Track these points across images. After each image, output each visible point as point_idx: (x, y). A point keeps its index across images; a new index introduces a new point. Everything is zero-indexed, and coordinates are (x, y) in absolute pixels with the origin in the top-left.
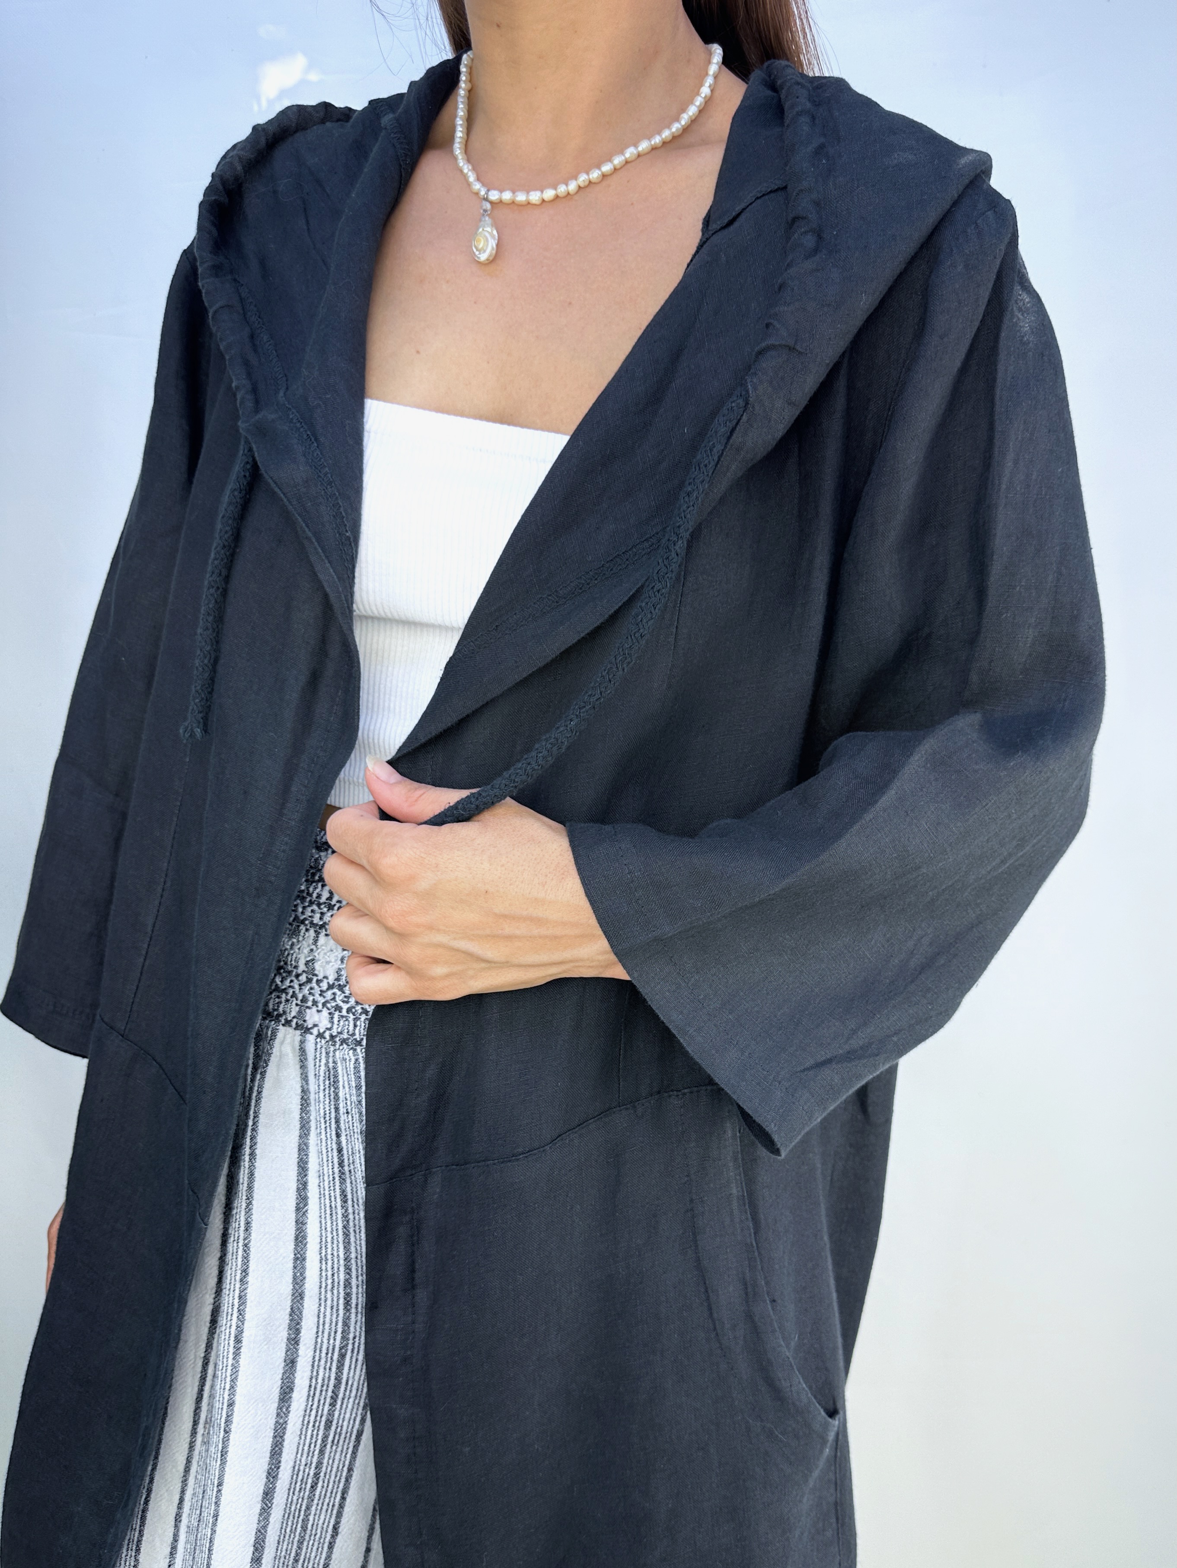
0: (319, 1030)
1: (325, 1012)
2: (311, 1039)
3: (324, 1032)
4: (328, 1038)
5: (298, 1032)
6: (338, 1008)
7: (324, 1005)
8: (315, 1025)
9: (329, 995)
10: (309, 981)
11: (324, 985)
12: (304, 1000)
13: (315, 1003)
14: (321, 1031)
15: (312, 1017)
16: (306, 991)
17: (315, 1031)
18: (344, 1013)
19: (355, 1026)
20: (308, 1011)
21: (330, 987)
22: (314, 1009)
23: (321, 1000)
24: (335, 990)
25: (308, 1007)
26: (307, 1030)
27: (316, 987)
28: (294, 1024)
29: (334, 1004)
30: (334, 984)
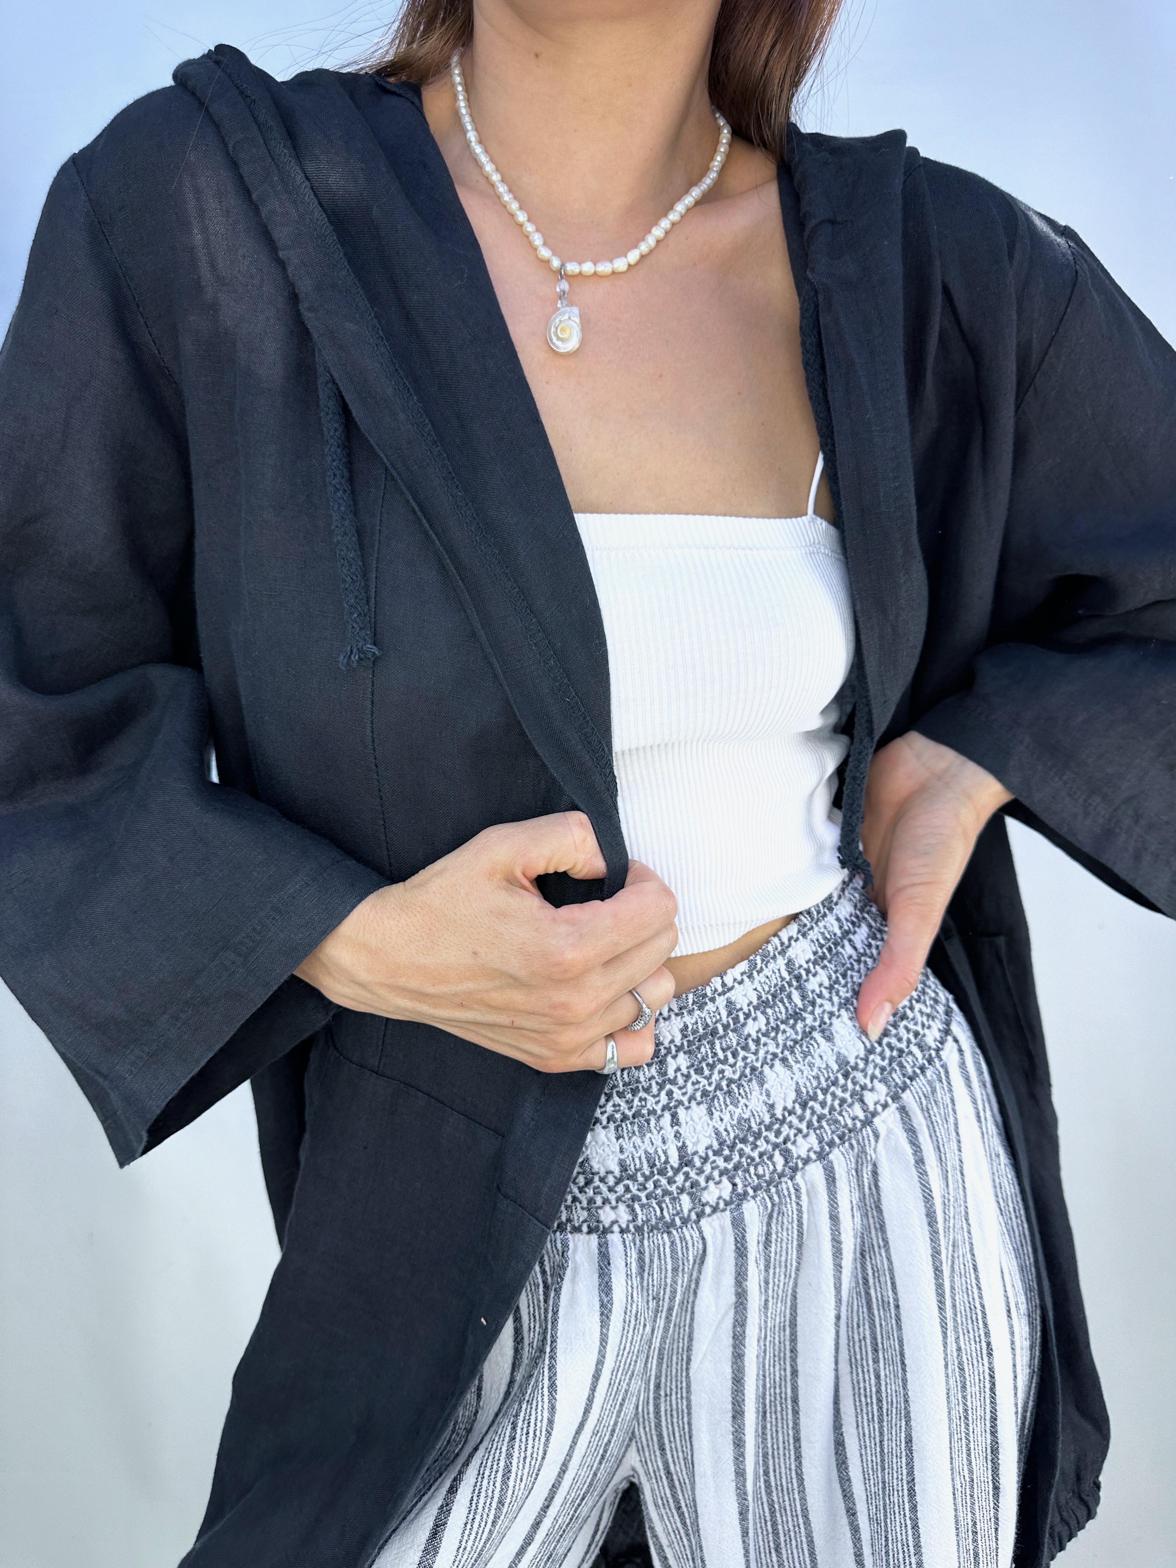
0: (620, 1226)
1: (622, 1207)
2: (615, 1238)
3: (628, 1226)
4: (633, 1230)
5: (594, 1237)
6: (635, 1198)
7: (618, 1200)
8: (614, 1222)
9: (620, 1189)
10: (588, 1183)
11: (611, 1181)
12: (591, 1201)
13: (606, 1201)
14: (624, 1226)
15: (607, 1216)
16: (590, 1193)
17: (616, 1228)
18: (644, 1200)
19: (662, 1210)
20: (600, 1211)
21: (619, 1181)
22: (607, 1208)
23: (612, 1197)
24: (626, 1182)
25: (600, 1208)
26: (606, 1231)
27: (602, 1185)
28: (585, 1228)
29: (629, 1196)
30: (621, 1176)
